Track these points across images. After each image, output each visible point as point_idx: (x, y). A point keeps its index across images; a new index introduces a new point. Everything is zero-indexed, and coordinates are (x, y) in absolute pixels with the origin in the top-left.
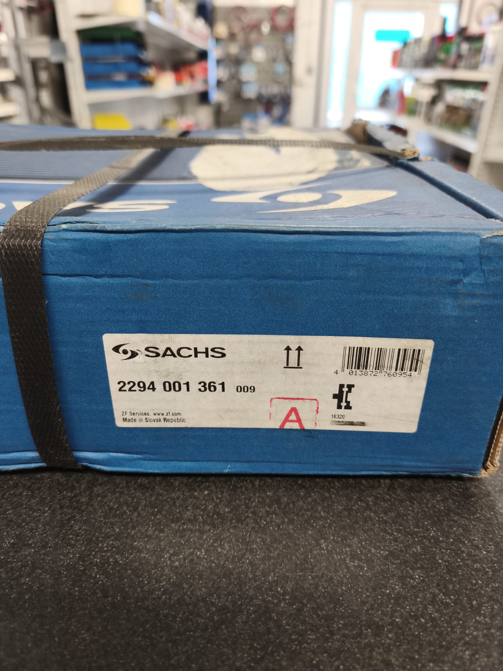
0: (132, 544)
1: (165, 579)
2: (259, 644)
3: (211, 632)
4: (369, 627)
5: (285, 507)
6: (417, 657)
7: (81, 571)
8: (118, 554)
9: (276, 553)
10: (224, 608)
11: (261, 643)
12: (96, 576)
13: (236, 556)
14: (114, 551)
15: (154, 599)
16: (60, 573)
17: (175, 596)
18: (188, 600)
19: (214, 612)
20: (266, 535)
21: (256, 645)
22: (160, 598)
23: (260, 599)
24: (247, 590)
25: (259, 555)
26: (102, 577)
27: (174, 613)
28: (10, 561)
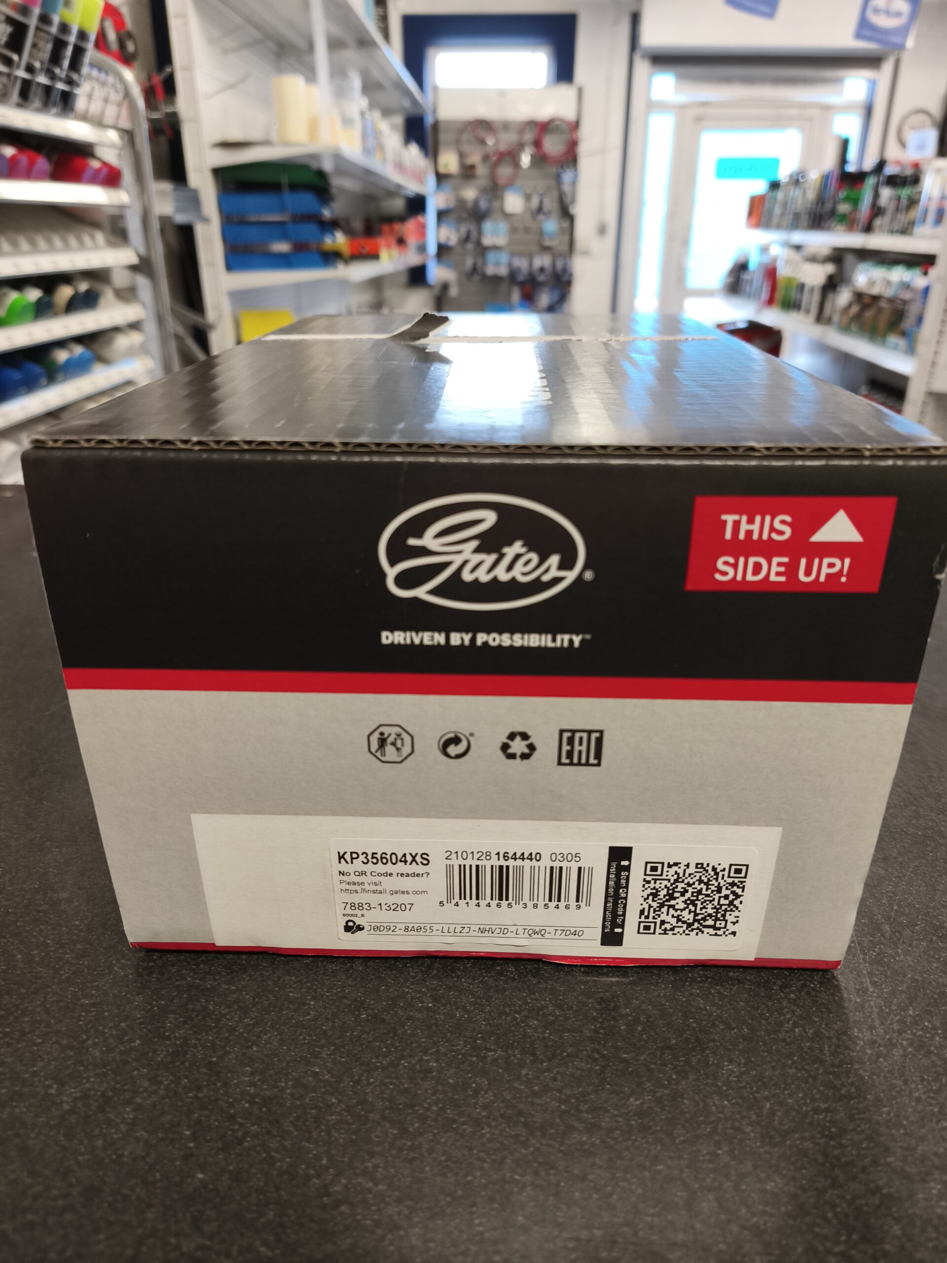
0: (728, 975)
1: (788, 1012)
2: (929, 1076)
3: (871, 1064)
5: (891, 938)
7: (685, 1002)
8: (717, 984)
9: (905, 985)
10: (873, 1042)
11: (931, 1075)
12: (705, 1007)
13: (859, 990)
14: (710, 983)
15: (787, 1032)
16: (662, 1005)
17: (810, 1029)
18: (827, 1033)
19: (863, 1046)
20: (884, 967)
21: (926, 1077)
22: (793, 1031)
23: (908, 1034)
24: (890, 1024)
25: (885, 988)
26: (714, 1009)
27: (817, 1046)
28: (595, 992)
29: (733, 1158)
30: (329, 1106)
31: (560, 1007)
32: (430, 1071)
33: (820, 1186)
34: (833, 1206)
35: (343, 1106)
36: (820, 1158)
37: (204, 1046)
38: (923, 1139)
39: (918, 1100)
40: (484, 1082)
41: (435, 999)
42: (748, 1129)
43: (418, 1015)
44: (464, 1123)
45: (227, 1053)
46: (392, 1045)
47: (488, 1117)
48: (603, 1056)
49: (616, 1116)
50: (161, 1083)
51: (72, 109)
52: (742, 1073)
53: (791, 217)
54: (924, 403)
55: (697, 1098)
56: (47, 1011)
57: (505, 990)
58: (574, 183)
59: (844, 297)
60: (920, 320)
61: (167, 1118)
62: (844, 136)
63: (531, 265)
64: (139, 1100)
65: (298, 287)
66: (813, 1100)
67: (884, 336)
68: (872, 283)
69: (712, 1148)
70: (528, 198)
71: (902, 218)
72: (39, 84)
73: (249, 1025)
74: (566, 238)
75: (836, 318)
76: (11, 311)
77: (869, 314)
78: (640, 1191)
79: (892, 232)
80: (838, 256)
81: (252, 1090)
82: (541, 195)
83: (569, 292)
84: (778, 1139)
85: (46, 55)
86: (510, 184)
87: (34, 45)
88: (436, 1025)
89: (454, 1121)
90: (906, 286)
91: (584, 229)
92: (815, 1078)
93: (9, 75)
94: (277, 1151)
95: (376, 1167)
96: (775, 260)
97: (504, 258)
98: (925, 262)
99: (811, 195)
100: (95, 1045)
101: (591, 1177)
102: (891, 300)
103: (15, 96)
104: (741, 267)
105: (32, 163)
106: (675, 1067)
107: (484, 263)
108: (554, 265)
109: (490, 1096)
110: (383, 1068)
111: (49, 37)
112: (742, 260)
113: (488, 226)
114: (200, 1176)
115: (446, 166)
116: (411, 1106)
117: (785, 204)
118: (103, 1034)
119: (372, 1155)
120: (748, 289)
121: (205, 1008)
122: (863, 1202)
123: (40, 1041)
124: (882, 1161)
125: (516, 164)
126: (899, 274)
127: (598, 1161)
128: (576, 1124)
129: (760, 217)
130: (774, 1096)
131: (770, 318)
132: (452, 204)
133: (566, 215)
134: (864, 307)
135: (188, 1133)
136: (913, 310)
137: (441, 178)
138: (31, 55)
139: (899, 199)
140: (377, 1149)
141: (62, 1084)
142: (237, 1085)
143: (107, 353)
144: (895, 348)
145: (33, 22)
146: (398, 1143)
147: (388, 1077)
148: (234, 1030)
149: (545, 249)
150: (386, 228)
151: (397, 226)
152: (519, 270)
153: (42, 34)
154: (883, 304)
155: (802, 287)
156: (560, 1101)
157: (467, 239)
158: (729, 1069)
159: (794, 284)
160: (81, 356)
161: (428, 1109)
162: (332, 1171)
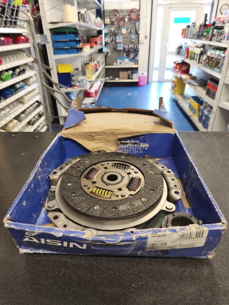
1: (168, 265)
2: (191, 277)
3: (181, 275)
4: (211, 274)
6: (221, 279)
10: (182, 271)
22: (169, 268)
29: (156, 293)
30: (90, 285)
31: (129, 264)
32: (106, 278)
33: (170, 298)
34: (172, 302)
35: (92, 285)
36: (171, 293)
37: (68, 273)
38: (188, 289)
39: (188, 282)
40: (116, 280)
41: (107, 263)
42: (159, 288)
43: (104, 267)
44: (112, 287)
45: (72, 275)
46: (100, 272)
47: (116, 286)
48: (136, 274)
49: (137, 286)
50: (61, 280)
51: (17, 25)
52: (159, 277)
53: (193, 35)
54: (223, 86)
55: (151, 282)
56: (40, 266)
57: (119, 261)
58: (139, 25)
59: (205, 57)
60: (222, 65)
61: (63, 287)
62: (206, 13)
63: (128, 47)
64: (58, 284)
65: (71, 58)
66: (171, 282)
67: (214, 68)
68: (212, 54)
69: (153, 291)
70: (127, 29)
71: (219, 38)
72: (9, 21)
73: (75, 269)
74: (137, 39)
75: (203, 62)
76: (6, 77)
77: (210, 62)
78: (141, 299)
79: (217, 41)
80: (204, 46)
81: (77, 282)
82: (131, 28)
83: (138, 53)
84: (164, 290)
85: (10, 14)
86: (123, 26)
87: (7, 12)
88: (107, 268)
89: (110, 287)
90: (220, 55)
91: (141, 37)
92: (171, 278)
93: (2, 20)
94: (82, 293)
95: (98, 296)
96: (189, 46)
97: (122, 45)
98: (224, 49)
99: (197, 30)
100: (50, 273)
101: (133, 297)
102: (216, 59)
103: (3, 25)
104: (181, 47)
105: (8, 41)
106: (148, 276)
107: (117, 47)
108: (134, 47)
109: (117, 282)
110: (99, 277)
111: (10, 9)
112: (180, 45)
113: (118, 37)
114: (70, 298)
115: (107, 22)
116: (103, 284)
117: (191, 32)
118: (51, 271)
119: (97, 293)
120: (182, 54)
121: (67, 266)
122: (177, 301)
123: (40, 273)
124: (181, 293)
125: (124, 21)
126: (218, 52)
127: (134, 294)
128: (131, 287)
129: (185, 34)
130: (164, 281)
131: (188, 61)
132: (108, 32)
133: (137, 34)
134: (209, 60)
135: (67, 290)
136: (221, 62)
137: (105, 25)
138: (6, 14)
139: (218, 32)
140: (98, 292)
141: (45, 281)
142: (74, 281)
143: (28, 83)
144: (217, 71)
145: (6, 6)
146: (101, 291)
147: (99, 279)
148: (73, 270)
149: (132, 43)
150: (92, 39)
151: (95, 38)
152: (126, 48)
153: (9, 9)
154: (214, 59)
155: (195, 54)
156: (128, 283)
157: (113, 40)
158: (157, 277)
159: (193, 53)
160: (22, 85)
161: (106, 285)
162: (91, 296)
